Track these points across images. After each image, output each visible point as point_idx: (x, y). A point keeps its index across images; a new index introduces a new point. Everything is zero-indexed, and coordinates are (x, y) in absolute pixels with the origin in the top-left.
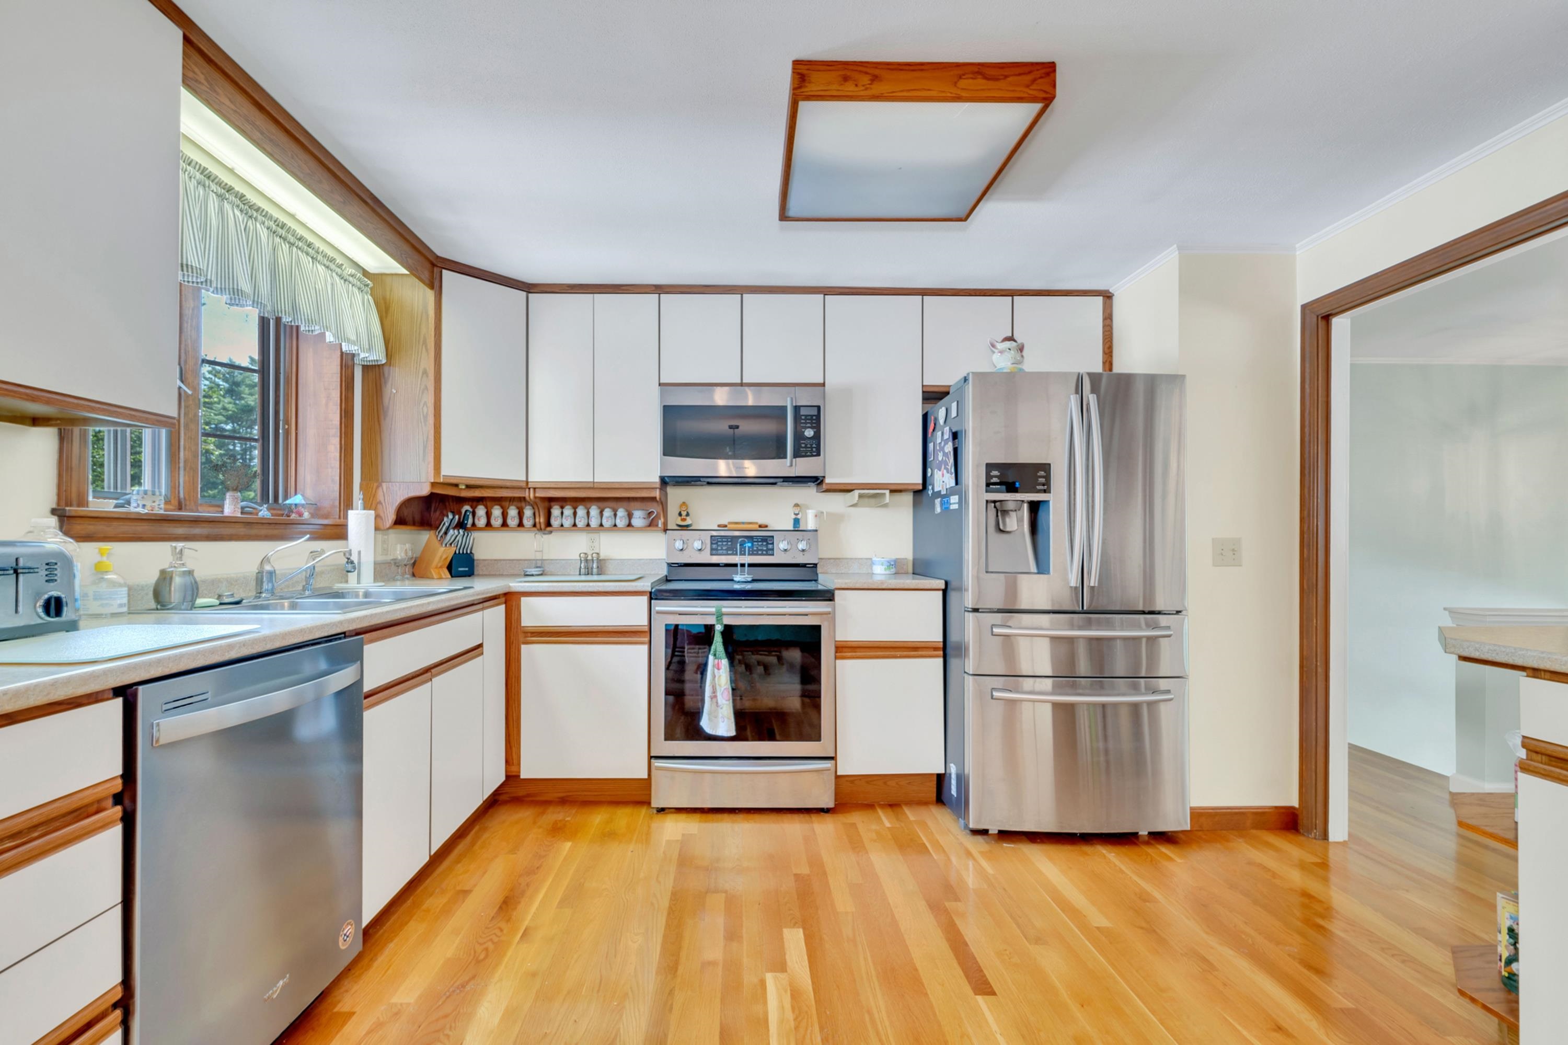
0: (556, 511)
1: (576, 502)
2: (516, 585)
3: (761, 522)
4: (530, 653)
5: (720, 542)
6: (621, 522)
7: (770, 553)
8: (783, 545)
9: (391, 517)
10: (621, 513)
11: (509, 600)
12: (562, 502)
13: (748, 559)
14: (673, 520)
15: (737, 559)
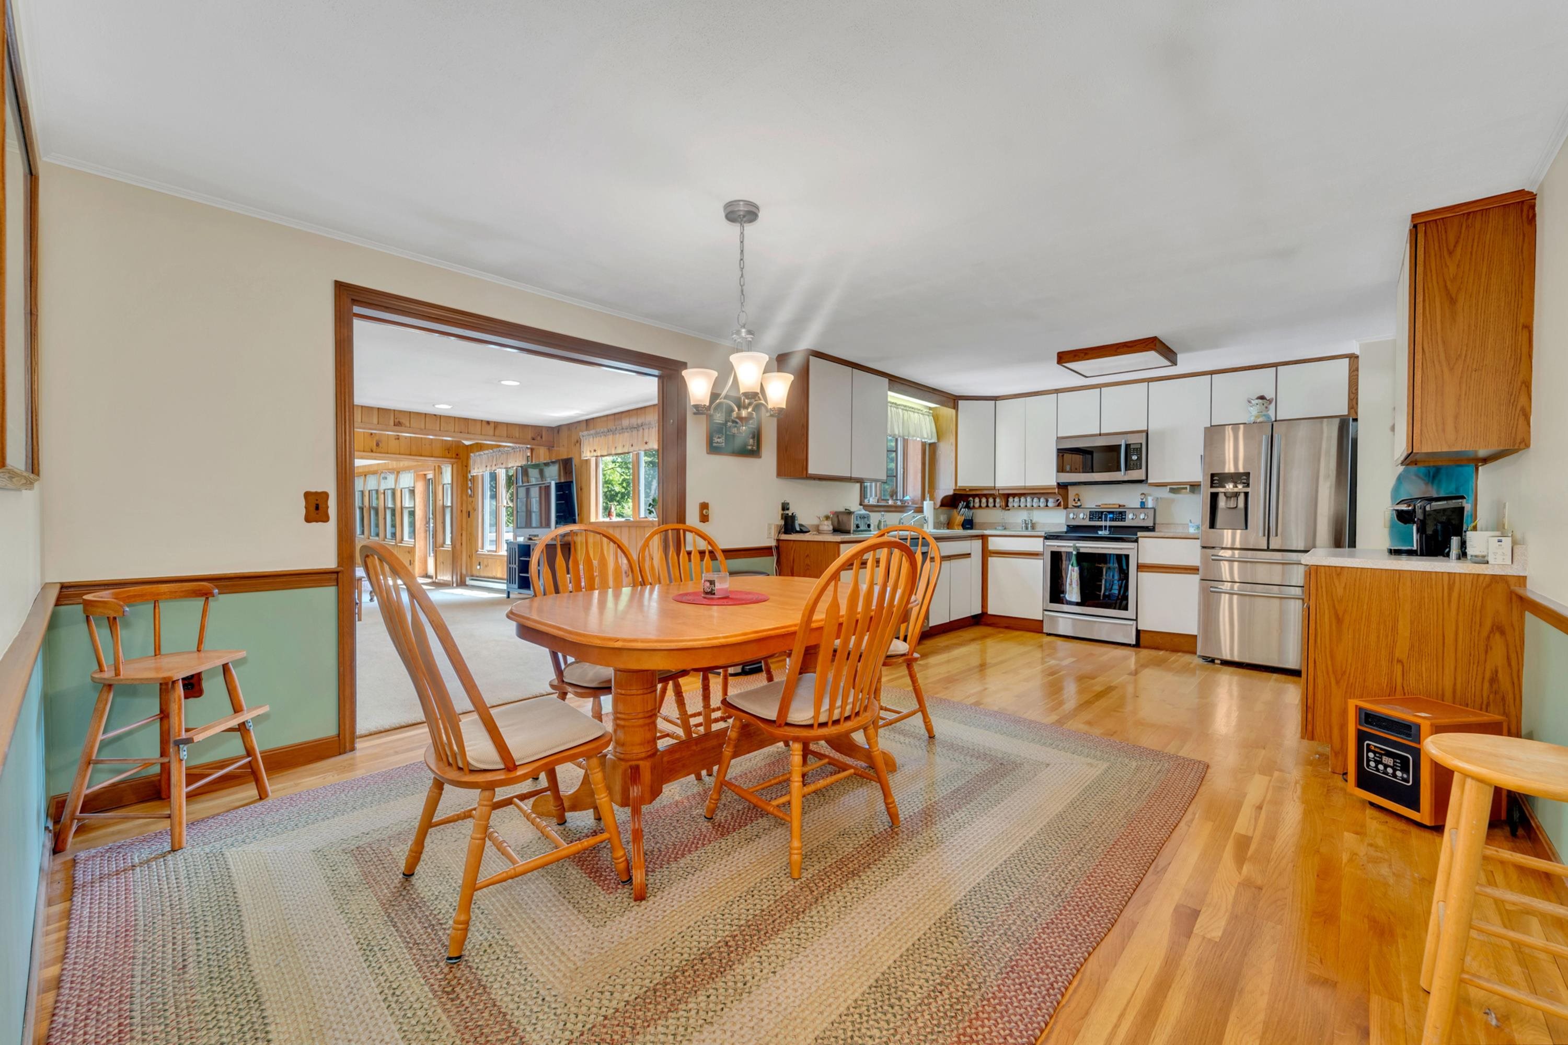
0: (1011, 499)
1: (1020, 495)
2: (987, 532)
3: (1121, 503)
4: (993, 561)
5: (1097, 515)
6: (1042, 504)
7: (1123, 519)
8: (1131, 516)
9: (939, 504)
10: (1042, 500)
11: (984, 538)
12: (1014, 495)
13: (1108, 523)
14: (1071, 503)
15: (1103, 523)
